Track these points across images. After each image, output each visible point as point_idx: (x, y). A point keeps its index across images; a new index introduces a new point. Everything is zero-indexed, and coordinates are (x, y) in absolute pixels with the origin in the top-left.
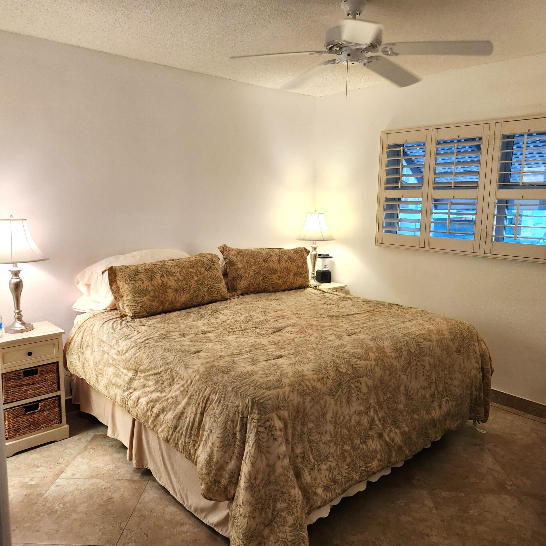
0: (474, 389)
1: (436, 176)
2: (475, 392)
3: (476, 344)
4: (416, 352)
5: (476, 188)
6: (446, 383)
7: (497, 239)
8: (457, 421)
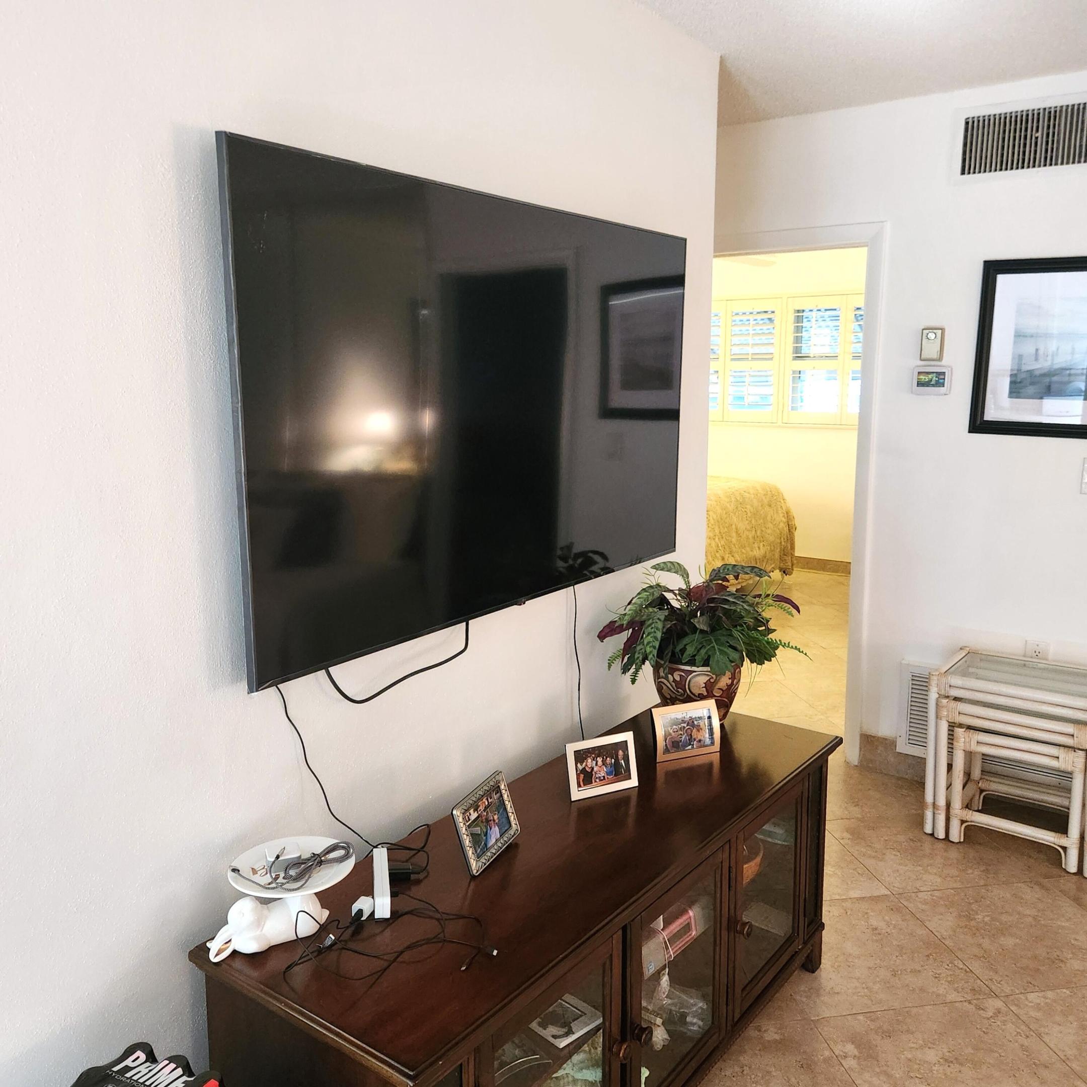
0: (782, 539)
1: (731, 348)
2: (783, 543)
3: (782, 501)
4: (741, 500)
5: (771, 359)
6: (762, 531)
7: (793, 409)
8: (771, 564)
